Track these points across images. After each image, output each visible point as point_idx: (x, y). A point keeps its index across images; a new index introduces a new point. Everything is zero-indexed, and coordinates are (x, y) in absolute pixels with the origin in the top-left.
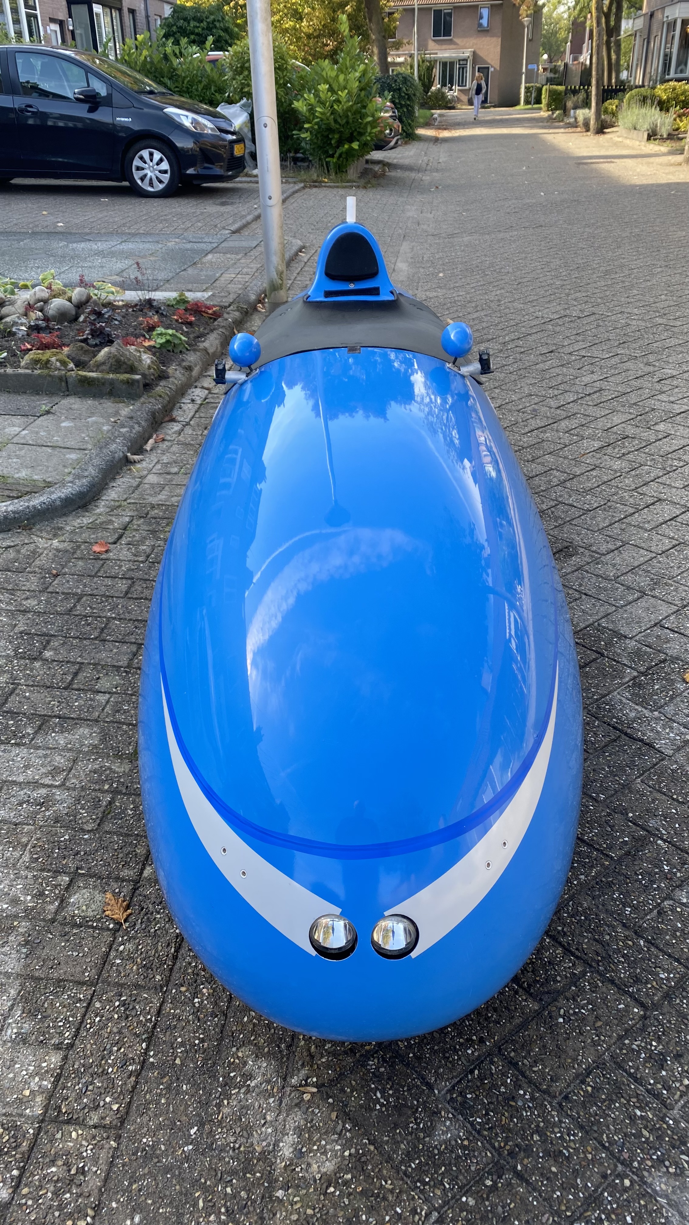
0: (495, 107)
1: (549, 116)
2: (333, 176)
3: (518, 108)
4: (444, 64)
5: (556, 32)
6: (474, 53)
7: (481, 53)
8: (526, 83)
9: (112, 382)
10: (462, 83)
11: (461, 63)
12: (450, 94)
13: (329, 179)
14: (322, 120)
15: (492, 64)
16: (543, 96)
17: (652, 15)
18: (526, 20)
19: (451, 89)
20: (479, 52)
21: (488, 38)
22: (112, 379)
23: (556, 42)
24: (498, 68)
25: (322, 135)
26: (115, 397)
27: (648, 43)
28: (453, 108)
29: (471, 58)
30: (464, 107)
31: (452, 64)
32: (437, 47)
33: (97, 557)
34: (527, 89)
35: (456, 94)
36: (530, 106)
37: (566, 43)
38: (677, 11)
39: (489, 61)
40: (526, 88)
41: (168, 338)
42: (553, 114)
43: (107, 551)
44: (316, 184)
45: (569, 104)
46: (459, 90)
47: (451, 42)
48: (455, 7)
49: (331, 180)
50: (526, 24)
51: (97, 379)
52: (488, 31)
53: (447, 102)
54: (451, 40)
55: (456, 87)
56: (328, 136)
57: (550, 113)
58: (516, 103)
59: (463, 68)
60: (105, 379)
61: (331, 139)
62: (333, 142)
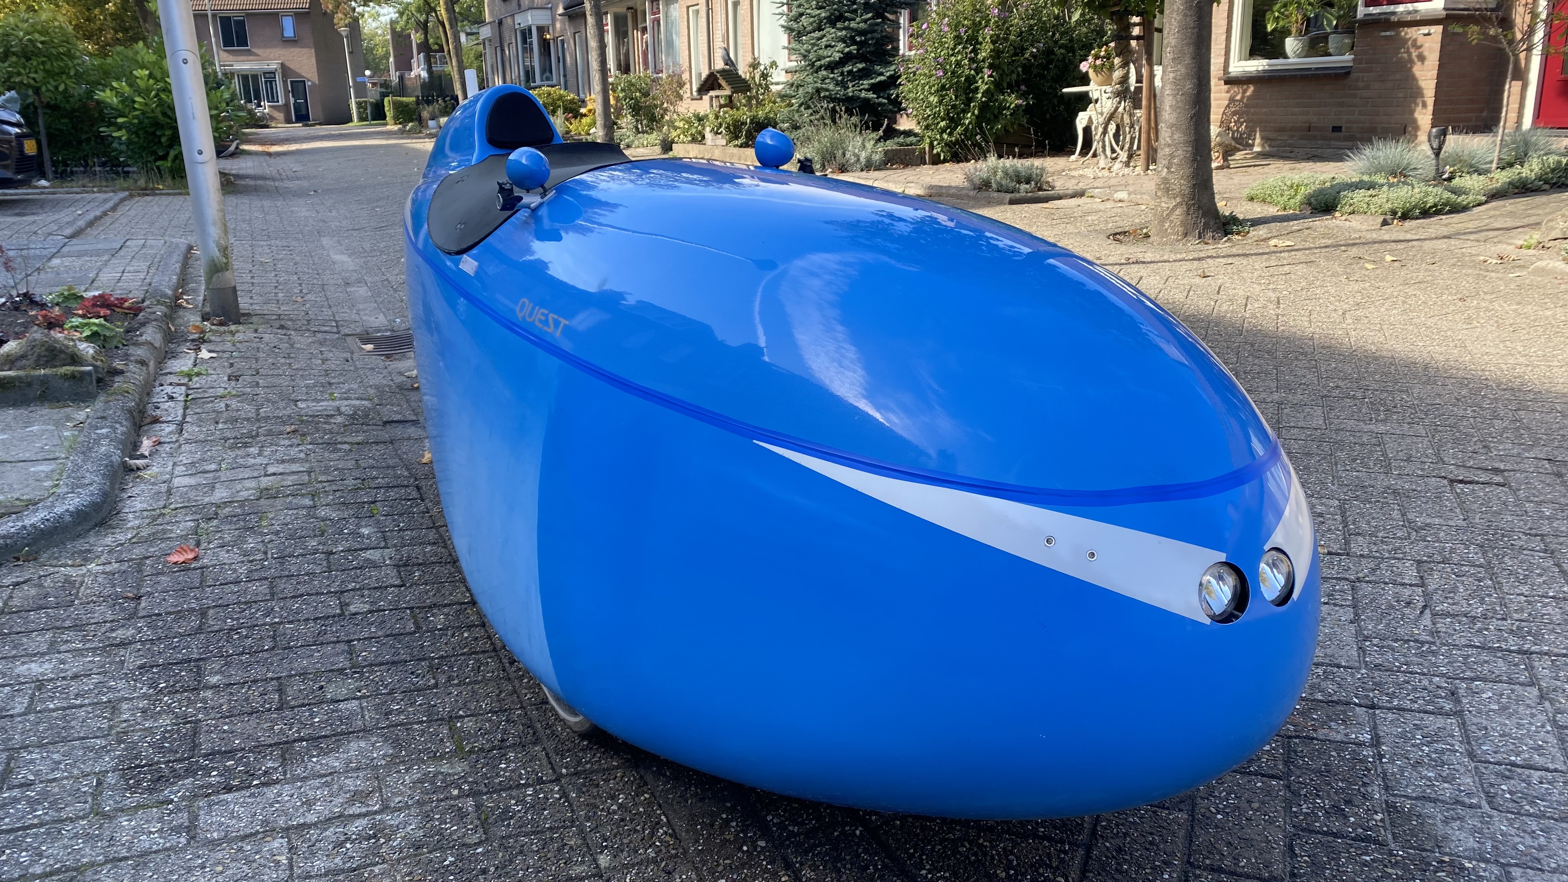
0: (320, 124)
1: (399, 129)
2: (169, 181)
3: (350, 124)
4: (245, 78)
5: (372, 49)
6: (282, 64)
7: (292, 66)
8: (356, 97)
9: (44, 381)
10: (272, 98)
11: (267, 76)
12: (259, 111)
13: (163, 185)
14: (143, 113)
15: (309, 76)
16: (386, 109)
17: (500, 23)
18: (344, 31)
19: (259, 105)
20: (287, 64)
21: (297, 50)
22: (45, 375)
23: (374, 59)
24: (317, 82)
25: (146, 132)
26: (50, 401)
27: (503, 50)
28: (267, 127)
29: (280, 71)
30: (280, 125)
31: (255, 77)
32: (231, 58)
33: (184, 567)
34: (359, 104)
35: (266, 111)
36: (365, 123)
37: (388, 59)
38: (530, 18)
39: (303, 74)
40: (356, 103)
41: (95, 328)
42: (405, 127)
43: (195, 558)
44: (146, 191)
45: (425, 114)
46: (269, 106)
47: (249, 53)
48: (248, 15)
49: (169, 188)
50: (344, 34)
51: (19, 378)
52: (295, 41)
53: (257, 120)
54: (249, 50)
55: (265, 103)
56: (154, 133)
57: (400, 126)
58: (350, 120)
59: (271, 82)
60: (32, 376)
61: (160, 137)
62: (163, 140)
